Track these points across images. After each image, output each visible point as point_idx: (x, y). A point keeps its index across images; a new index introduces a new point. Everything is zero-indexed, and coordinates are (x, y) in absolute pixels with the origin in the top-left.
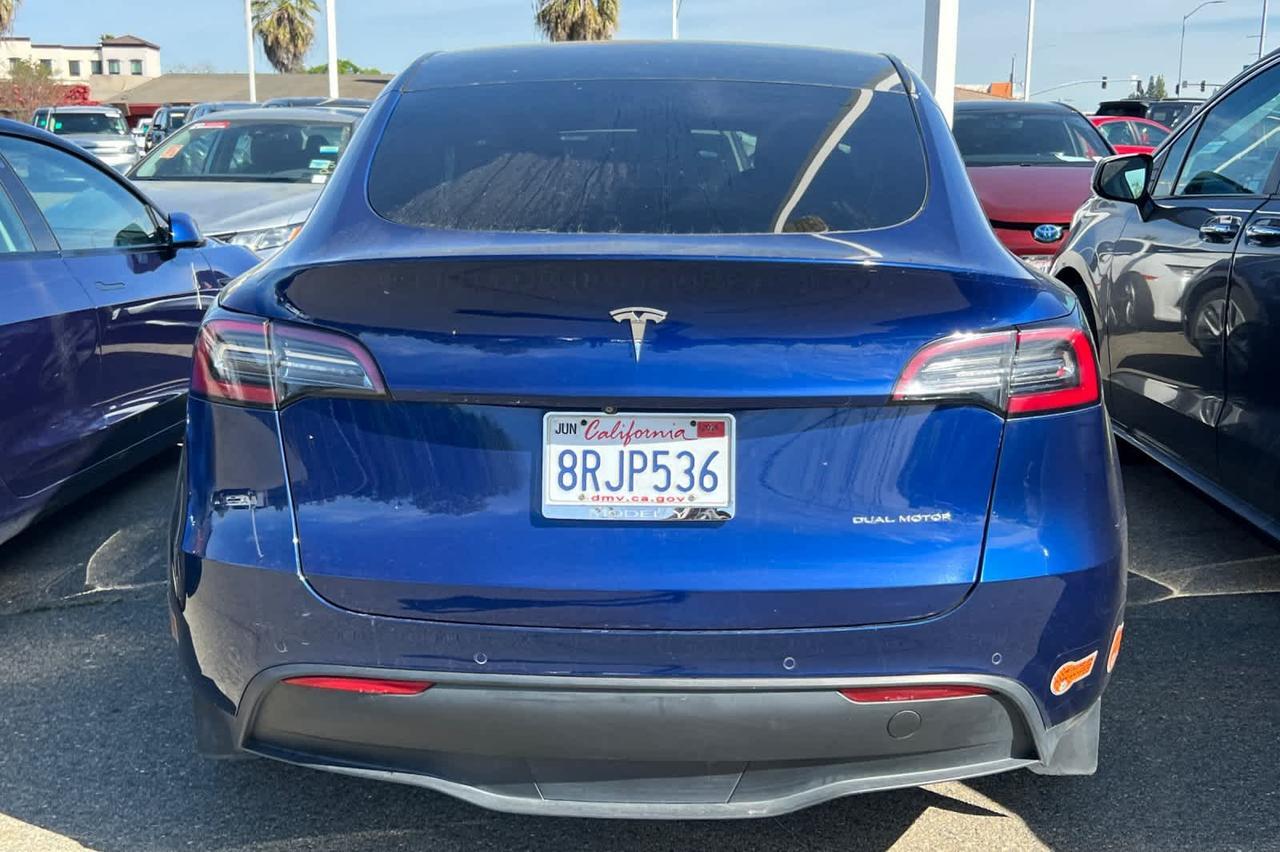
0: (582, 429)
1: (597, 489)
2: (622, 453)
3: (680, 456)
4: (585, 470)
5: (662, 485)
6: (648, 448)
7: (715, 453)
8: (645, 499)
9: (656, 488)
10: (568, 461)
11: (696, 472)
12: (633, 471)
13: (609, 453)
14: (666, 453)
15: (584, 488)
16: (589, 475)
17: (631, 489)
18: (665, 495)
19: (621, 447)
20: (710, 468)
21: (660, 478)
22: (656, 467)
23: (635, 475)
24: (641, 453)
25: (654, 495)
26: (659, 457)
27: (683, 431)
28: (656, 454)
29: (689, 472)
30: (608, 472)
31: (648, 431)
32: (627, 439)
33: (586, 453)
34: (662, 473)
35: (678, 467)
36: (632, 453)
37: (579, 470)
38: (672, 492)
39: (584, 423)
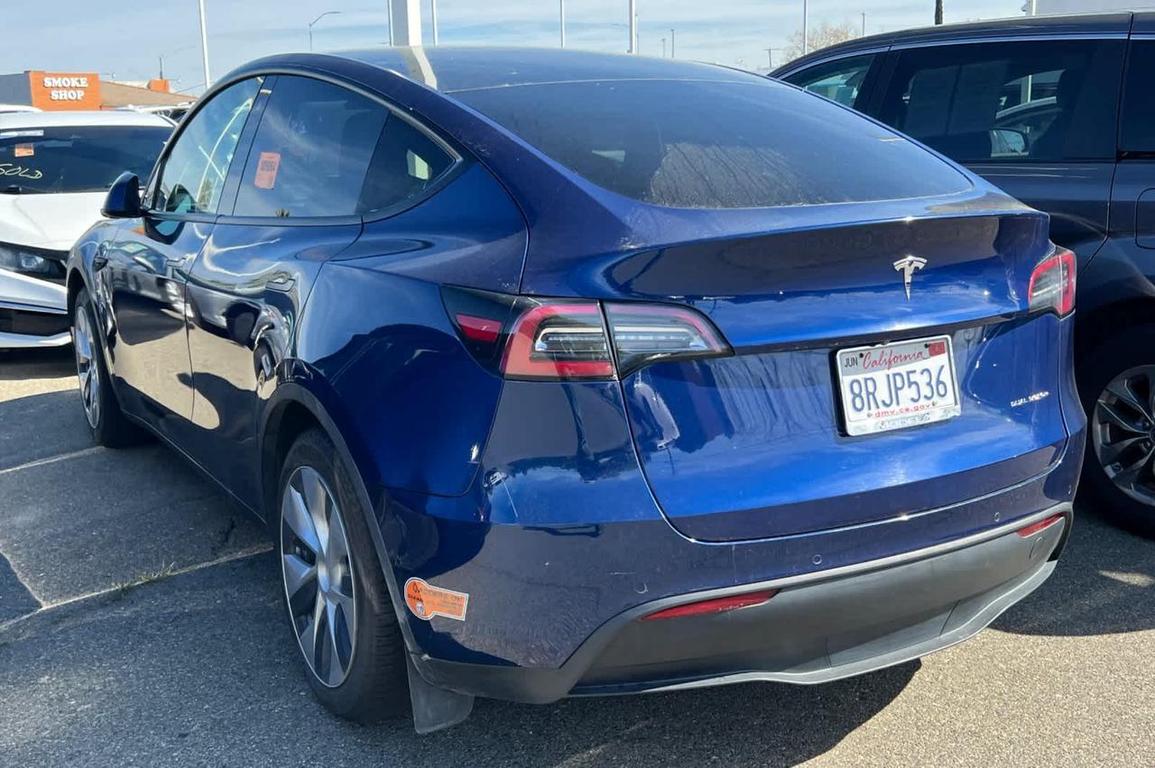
0: (860, 361)
1: (878, 407)
2: (888, 376)
3: (922, 373)
4: (868, 393)
5: (916, 397)
6: (903, 369)
7: (942, 367)
8: (907, 410)
9: (914, 400)
10: (856, 387)
11: (934, 383)
12: (897, 389)
13: (880, 376)
14: (914, 372)
15: (870, 408)
16: (871, 397)
17: (898, 403)
18: (918, 404)
19: (887, 372)
20: (941, 379)
21: (912, 392)
22: (910, 384)
23: (899, 392)
24: (899, 374)
25: (912, 405)
26: (911, 375)
27: (920, 353)
28: (908, 373)
29: (929, 384)
30: (882, 394)
31: (901, 356)
32: (889, 364)
33: (866, 380)
34: (914, 386)
35: (922, 380)
36: (895, 375)
37: (864, 394)
38: (923, 401)
39: (861, 355)
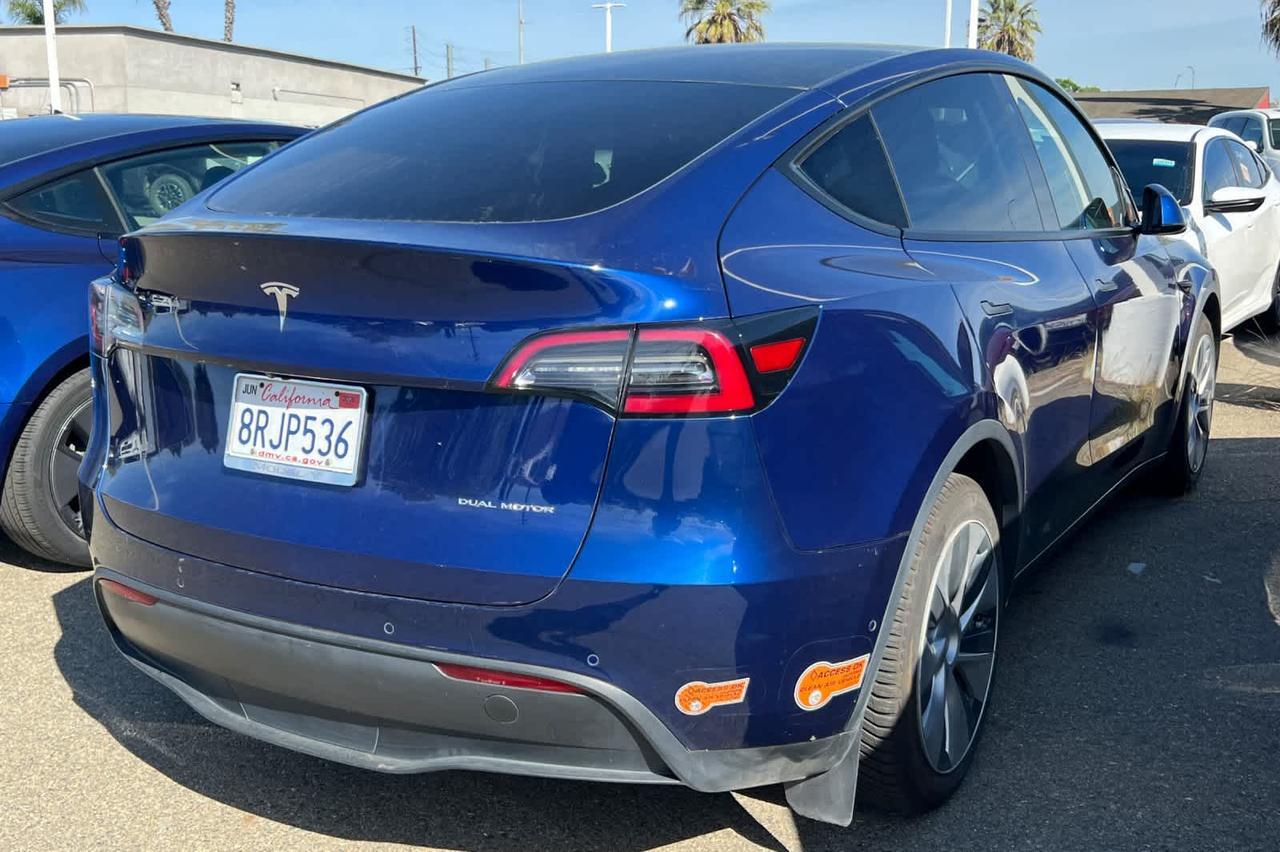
0: (260, 391)
1: (263, 446)
2: (284, 415)
3: (324, 423)
4: (258, 428)
5: (308, 448)
6: (302, 413)
7: (350, 423)
8: (295, 459)
9: (304, 450)
10: (247, 417)
11: (334, 439)
12: (290, 432)
13: (276, 413)
14: (314, 419)
15: (255, 445)
16: (259, 432)
17: (286, 449)
18: (310, 457)
19: (284, 410)
20: (344, 436)
21: (306, 441)
22: (307, 431)
23: (291, 436)
24: (296, 417)
25: (301, 456)
26: (309, 422)
27: (329, 400)
28: (308, 418)
29: (328, 438)
30: (272, 433)
31: (304, 397)
32: (290, 403)
33: (260, 412)
34: (309, 435)
35: (321, 431)
36: (291, 416)
37: (253, 427)
38: (314, 455)
39: (262, 385)
